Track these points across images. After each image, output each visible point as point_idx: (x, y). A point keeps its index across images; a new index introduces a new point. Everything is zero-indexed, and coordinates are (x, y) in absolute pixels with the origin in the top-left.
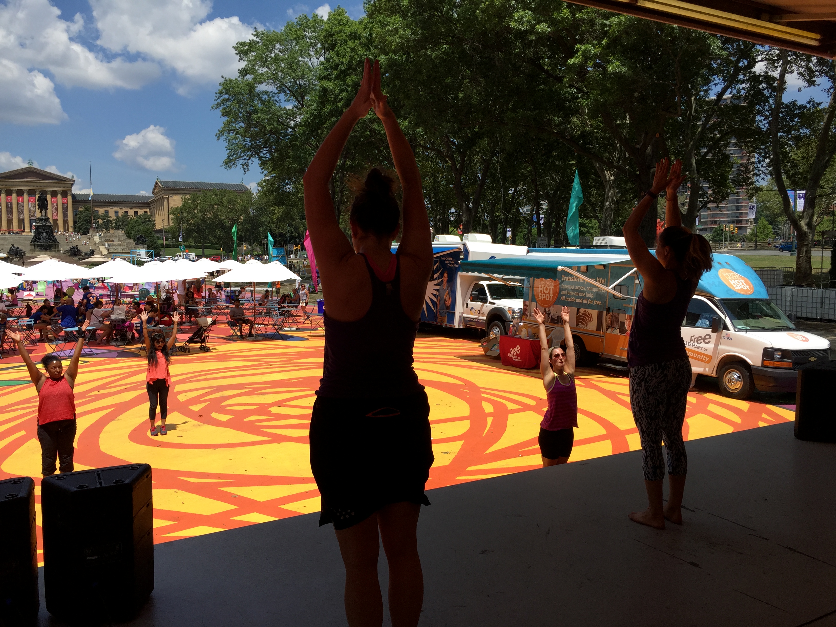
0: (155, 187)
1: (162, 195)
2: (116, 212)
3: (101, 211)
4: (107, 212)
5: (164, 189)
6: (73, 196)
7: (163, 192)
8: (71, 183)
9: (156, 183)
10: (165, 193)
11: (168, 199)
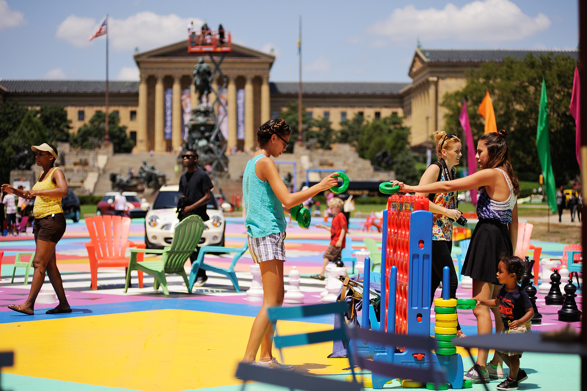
0: (414, 61)
1: (426, 77)
2: (344, 114)
3: (317, 113)
4: (327, 114)
5: (430, 65)
6: (273, 87)
7: (429, 70)
8: (270, 61)
9: (417, 55)
10: (432, 73)
11: (436, 84)
